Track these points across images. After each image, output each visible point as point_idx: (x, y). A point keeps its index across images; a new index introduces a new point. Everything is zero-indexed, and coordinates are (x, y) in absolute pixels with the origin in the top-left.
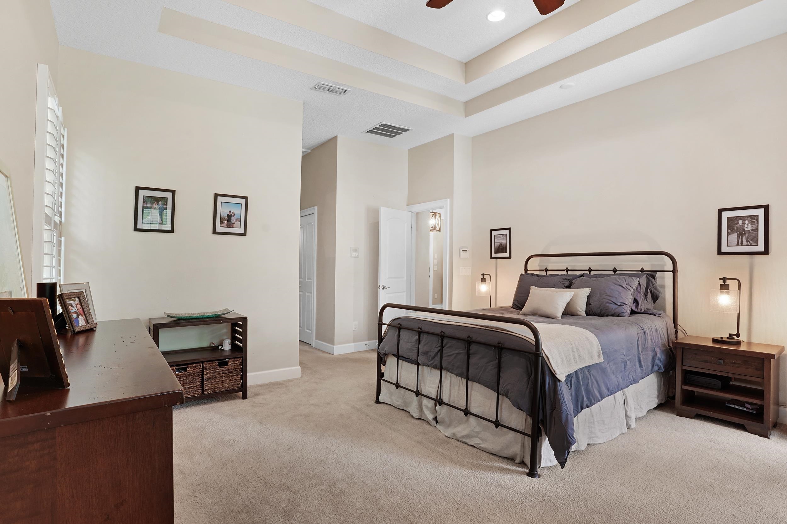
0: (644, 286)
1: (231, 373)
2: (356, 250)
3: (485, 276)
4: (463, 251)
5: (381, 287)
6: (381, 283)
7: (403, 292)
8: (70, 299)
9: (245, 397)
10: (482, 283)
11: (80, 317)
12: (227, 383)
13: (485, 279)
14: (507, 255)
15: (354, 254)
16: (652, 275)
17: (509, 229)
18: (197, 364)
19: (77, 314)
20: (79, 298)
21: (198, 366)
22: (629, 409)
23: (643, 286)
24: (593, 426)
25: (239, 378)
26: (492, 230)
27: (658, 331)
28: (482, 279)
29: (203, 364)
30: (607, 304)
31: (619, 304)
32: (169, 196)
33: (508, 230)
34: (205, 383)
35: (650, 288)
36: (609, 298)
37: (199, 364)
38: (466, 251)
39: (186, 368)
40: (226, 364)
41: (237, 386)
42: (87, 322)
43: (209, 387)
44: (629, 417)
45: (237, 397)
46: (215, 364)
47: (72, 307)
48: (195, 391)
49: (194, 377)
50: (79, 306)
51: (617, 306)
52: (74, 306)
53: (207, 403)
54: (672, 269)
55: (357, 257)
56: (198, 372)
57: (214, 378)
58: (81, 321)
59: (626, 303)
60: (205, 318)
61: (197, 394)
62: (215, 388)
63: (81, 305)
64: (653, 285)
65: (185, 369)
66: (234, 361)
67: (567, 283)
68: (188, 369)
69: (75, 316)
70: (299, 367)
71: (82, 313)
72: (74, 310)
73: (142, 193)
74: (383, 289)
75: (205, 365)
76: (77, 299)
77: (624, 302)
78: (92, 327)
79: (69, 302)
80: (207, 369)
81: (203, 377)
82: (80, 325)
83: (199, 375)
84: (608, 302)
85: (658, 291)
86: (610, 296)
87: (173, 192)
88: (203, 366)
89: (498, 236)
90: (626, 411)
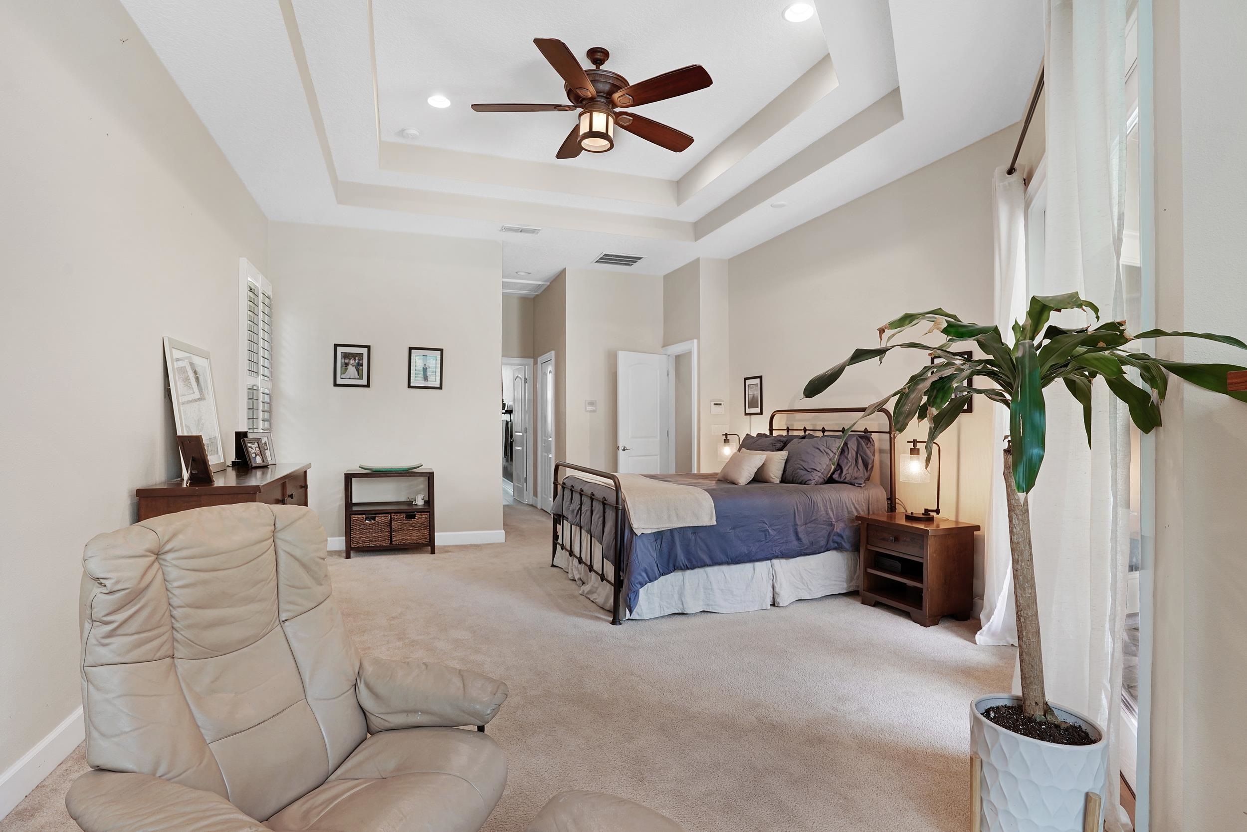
0: (854, 450)
1: (419, 527)
2: (592, 404)
3: (728, 436)
4: (715, 404)
5: (621, 448)
6: (621, 445)
7: (656, 455)
8: (251, 443)
9: (433, 552)
10: (725, 446)
11: (258, 456)
12: (414, 536)
13: (729, 439)
14: (758, 410)
15: (589, 408)
16: (866, 436)
17: (761, 378)
18: (385, 515)
19: (256, 454)
20: (258, 443)
21: (386, 516)
22: (779, 585)
23: (852, 450)
24: (711, 593)
25: (426, 532)
26: (746, 379)
27: (844, 503)
28: (724, 440)
29: (391, 515)
30: (798, 471)
31: (809, 470)
32: (364, 351)
33: (759, 379)
34: (393, 533)
35: (859, 452)
36: (802, 463)
37: (387, 515)
38: (720, 404)
39: (375, 517)
40: (414, 517)
41: (424, 540)
42: (263, 461)
43: (397, 538)
44: (777, 594)
45: (426, 552)
46: (403, 516)
47: (252, 449)
48: (384, 541)
49: (383, 527)
50: (257, 449)
51: (807, 472)
52: (254, 448)
53: (395, 554)
54: (888, 430)
55: (594, 411)
56: (386, 522)
57: (401, 530)
58: (259, 460)
59: (818, 470)
60: (389, 471)
61: (386, 544)
62: (402, 539)
63: (259, 448)
64: (863, 449)
65: (374, 519)
66: (421, 515)
67: (779, 445)
68: (376, 519)
69: (254, 455)
70: (503, 531)
71: (260, 454)
72: (253, 451)
73: (340, 350)
74: (624, 450)
75: (392, 516)
76: (256, 443)
77: (814, 468)
78: (266, 465)
79: (249, 445)
80: (394, 520)
81: (391, 528)
82: (257, 462)
83: (388, 526)
84: (800, 468)
85: (868, 456)
86: (804, 461)
87: (368, 347)
88: (391, 517)
89: (752, 386)
90: (773, 587)
